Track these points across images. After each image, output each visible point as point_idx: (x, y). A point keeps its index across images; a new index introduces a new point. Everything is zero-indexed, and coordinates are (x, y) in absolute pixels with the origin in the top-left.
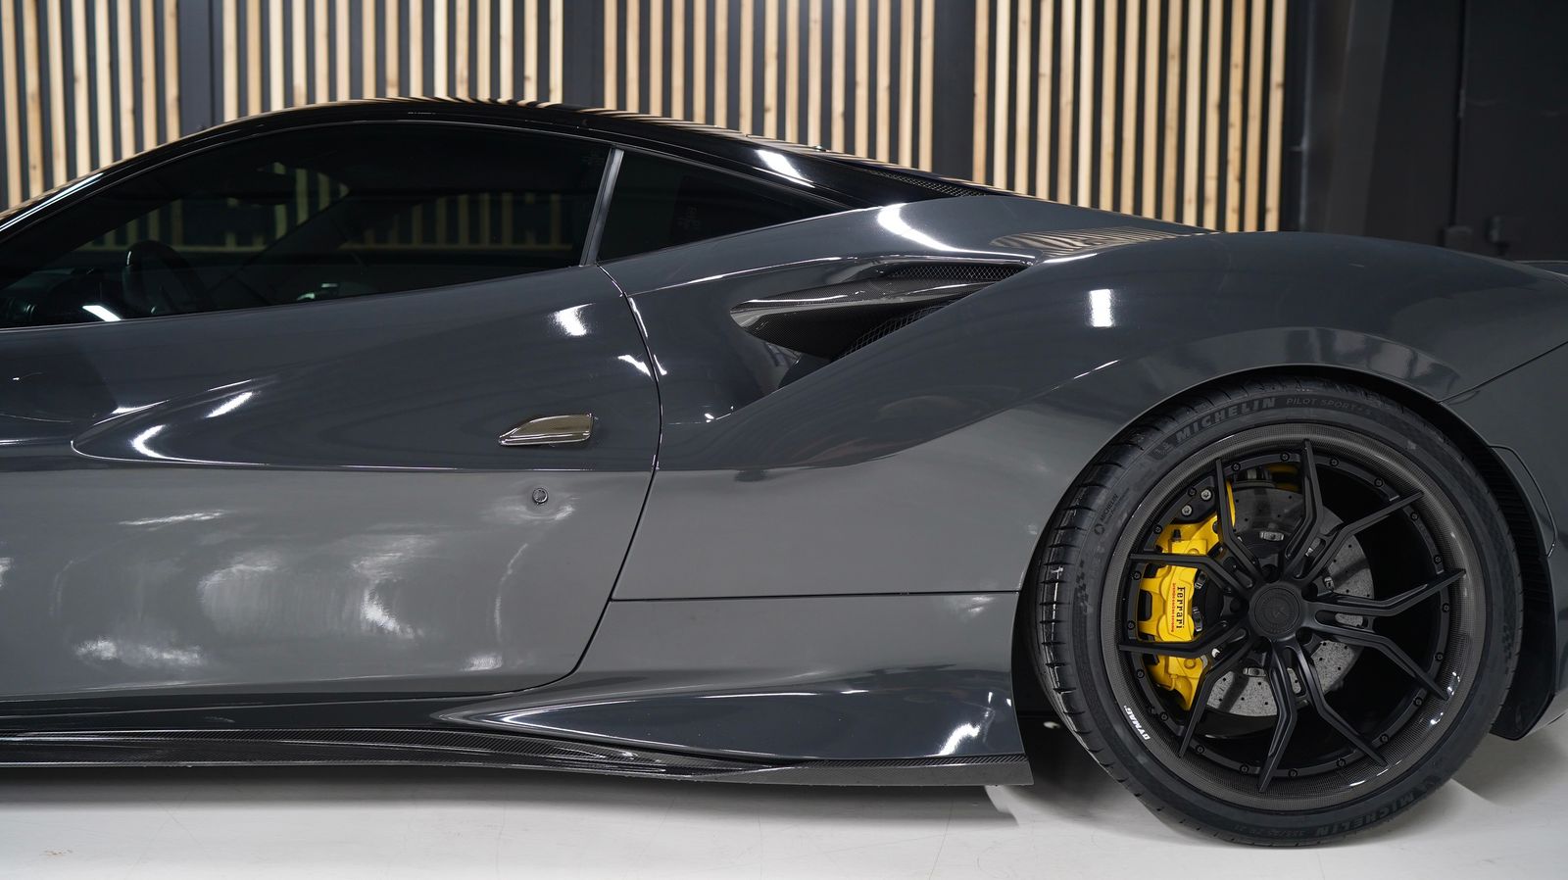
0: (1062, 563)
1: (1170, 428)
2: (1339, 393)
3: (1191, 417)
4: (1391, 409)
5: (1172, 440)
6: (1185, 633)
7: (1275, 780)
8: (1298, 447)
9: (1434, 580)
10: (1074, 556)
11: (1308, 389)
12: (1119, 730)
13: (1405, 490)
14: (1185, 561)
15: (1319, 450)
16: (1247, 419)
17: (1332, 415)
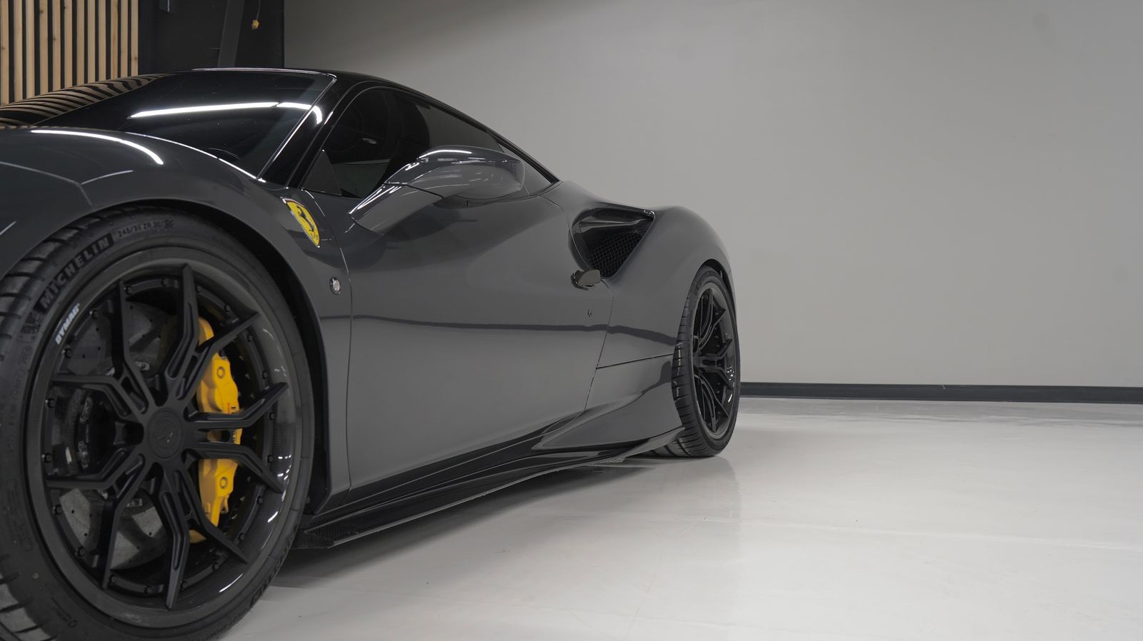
0: (681, 341)
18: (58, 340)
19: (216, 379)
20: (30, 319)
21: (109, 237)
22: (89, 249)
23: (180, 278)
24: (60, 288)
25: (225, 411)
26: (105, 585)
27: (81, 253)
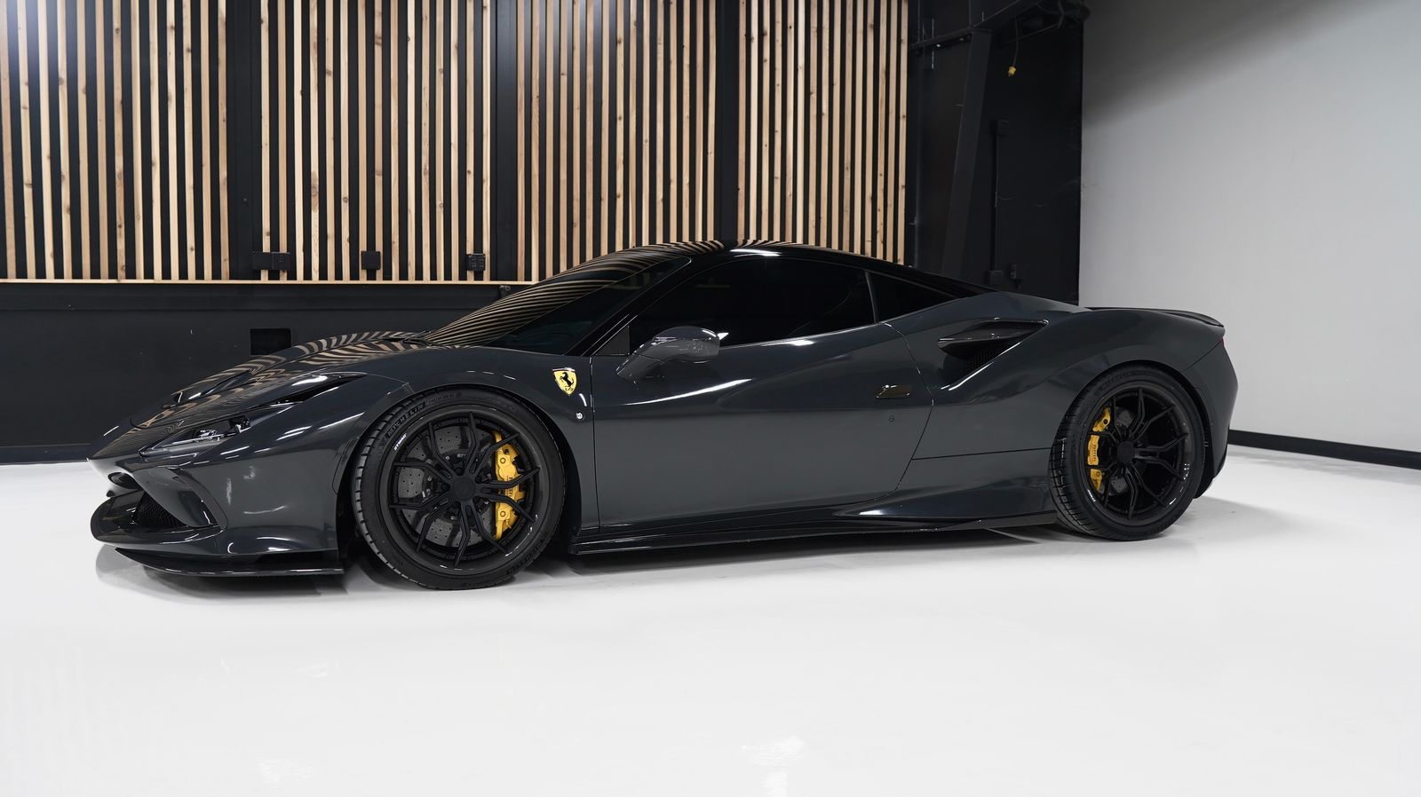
0: (1065, 437)
1: (1099, 384)
2: (1150, 369)
3: (1106, 380)
4: (1166, 375)
5: (1101, 388)
6: (1096, 463)
7: (1133, 515)
8: (1136, 390)
9: (1178, 437)
10: (1070, 433)
11: (1141, 369)
12: (1087, 498)
13: (1170, 405)
14: (1096, 434)
15: (1145, 391)
16: (1123, 380)
17: (1149, 378)
18: (396, 448)
19: (499, 463)
20: (383, 440)
21: (424, 403)
22: (413, 410)
23: (469, 418)
24: (397, 427)
25: (506, 480)
26: (418, 550)
27: (409, 412)
